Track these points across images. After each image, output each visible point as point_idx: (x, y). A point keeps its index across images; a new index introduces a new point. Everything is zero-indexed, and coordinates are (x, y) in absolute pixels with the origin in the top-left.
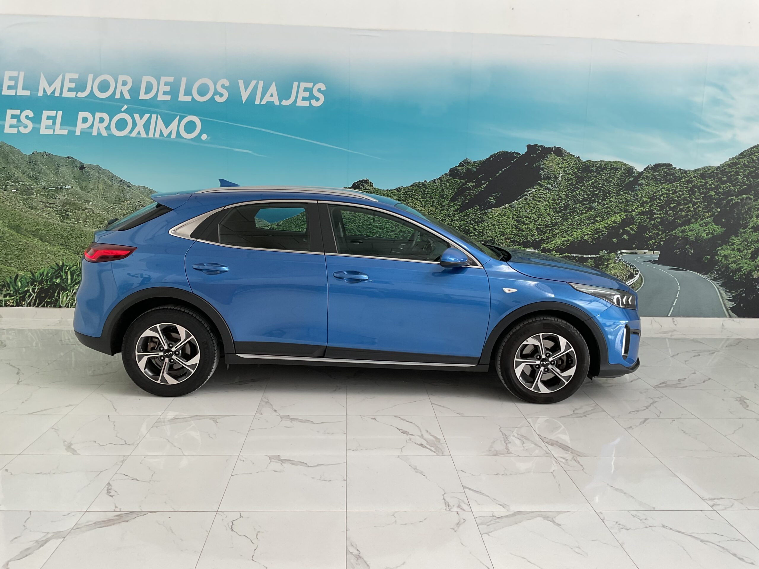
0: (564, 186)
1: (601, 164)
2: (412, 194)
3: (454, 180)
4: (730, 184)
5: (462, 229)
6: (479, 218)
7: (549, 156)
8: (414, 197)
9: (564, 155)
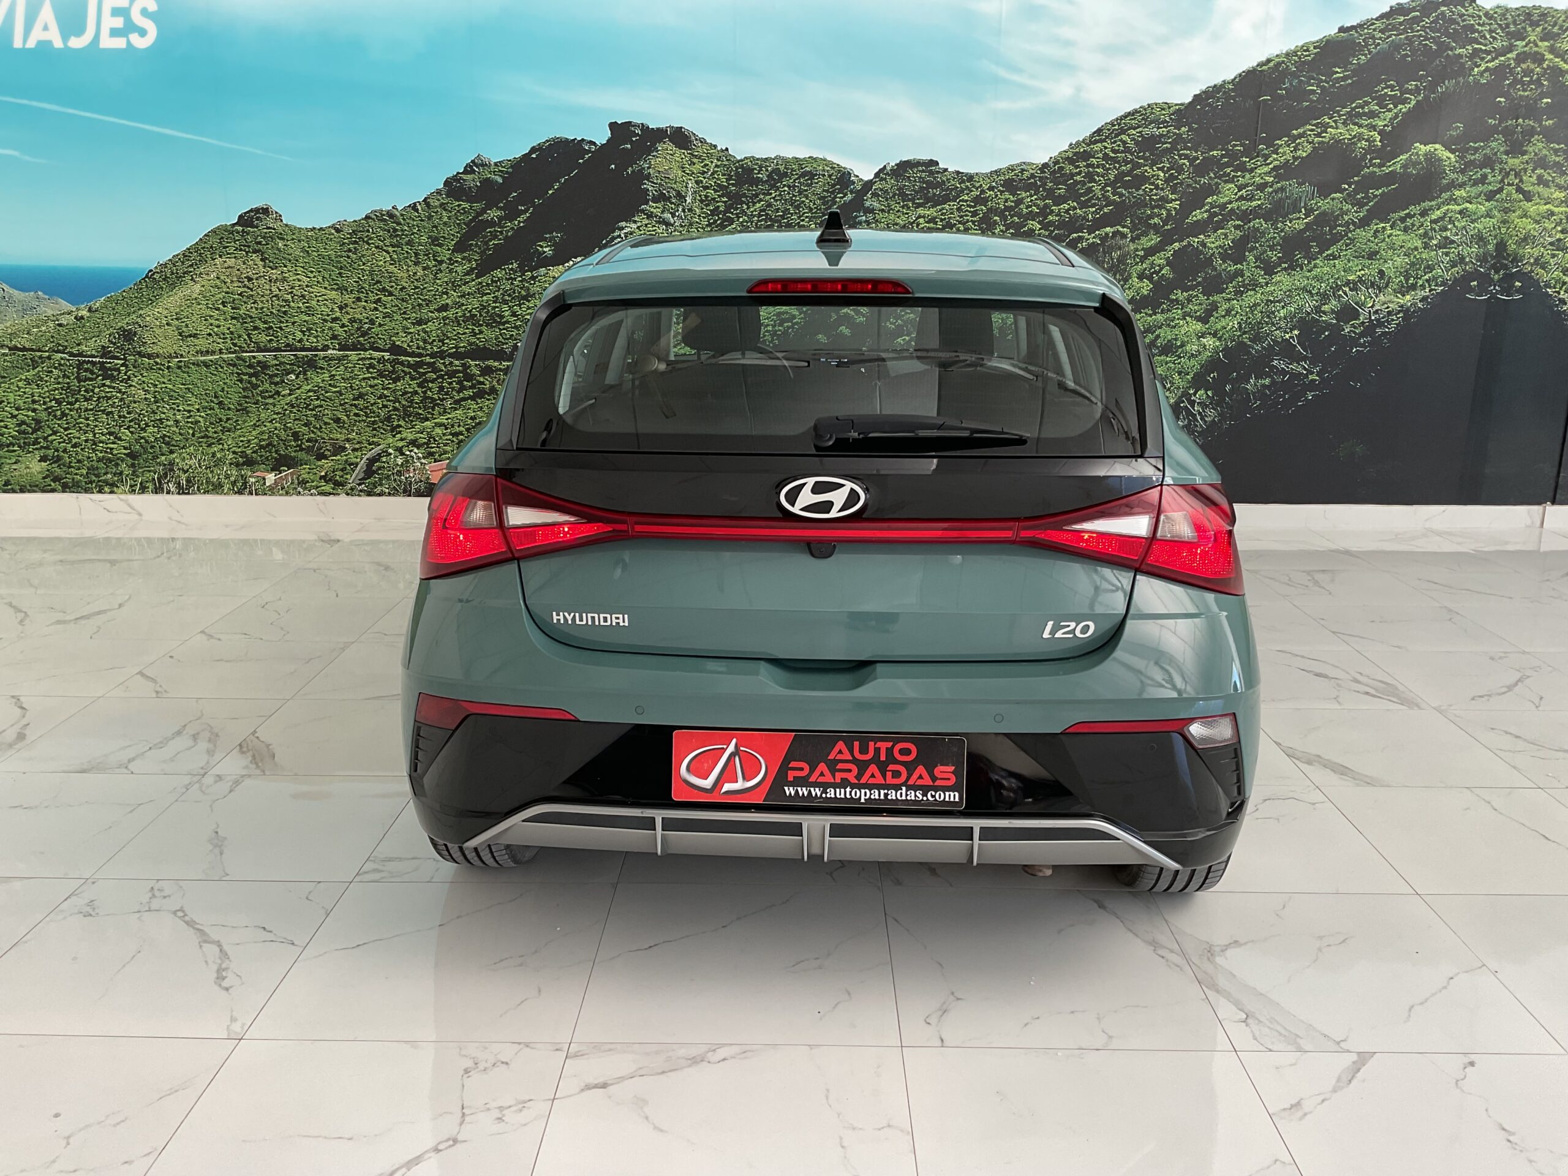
0: (699, 216)
1: (777, 164)
2: (368, 236)
3: (457, 203)
4: (1075, 204)
5: (486, 312)
6: (521, 288)
7: (659, 148)
8: (373, 243)
9: (694, 145)
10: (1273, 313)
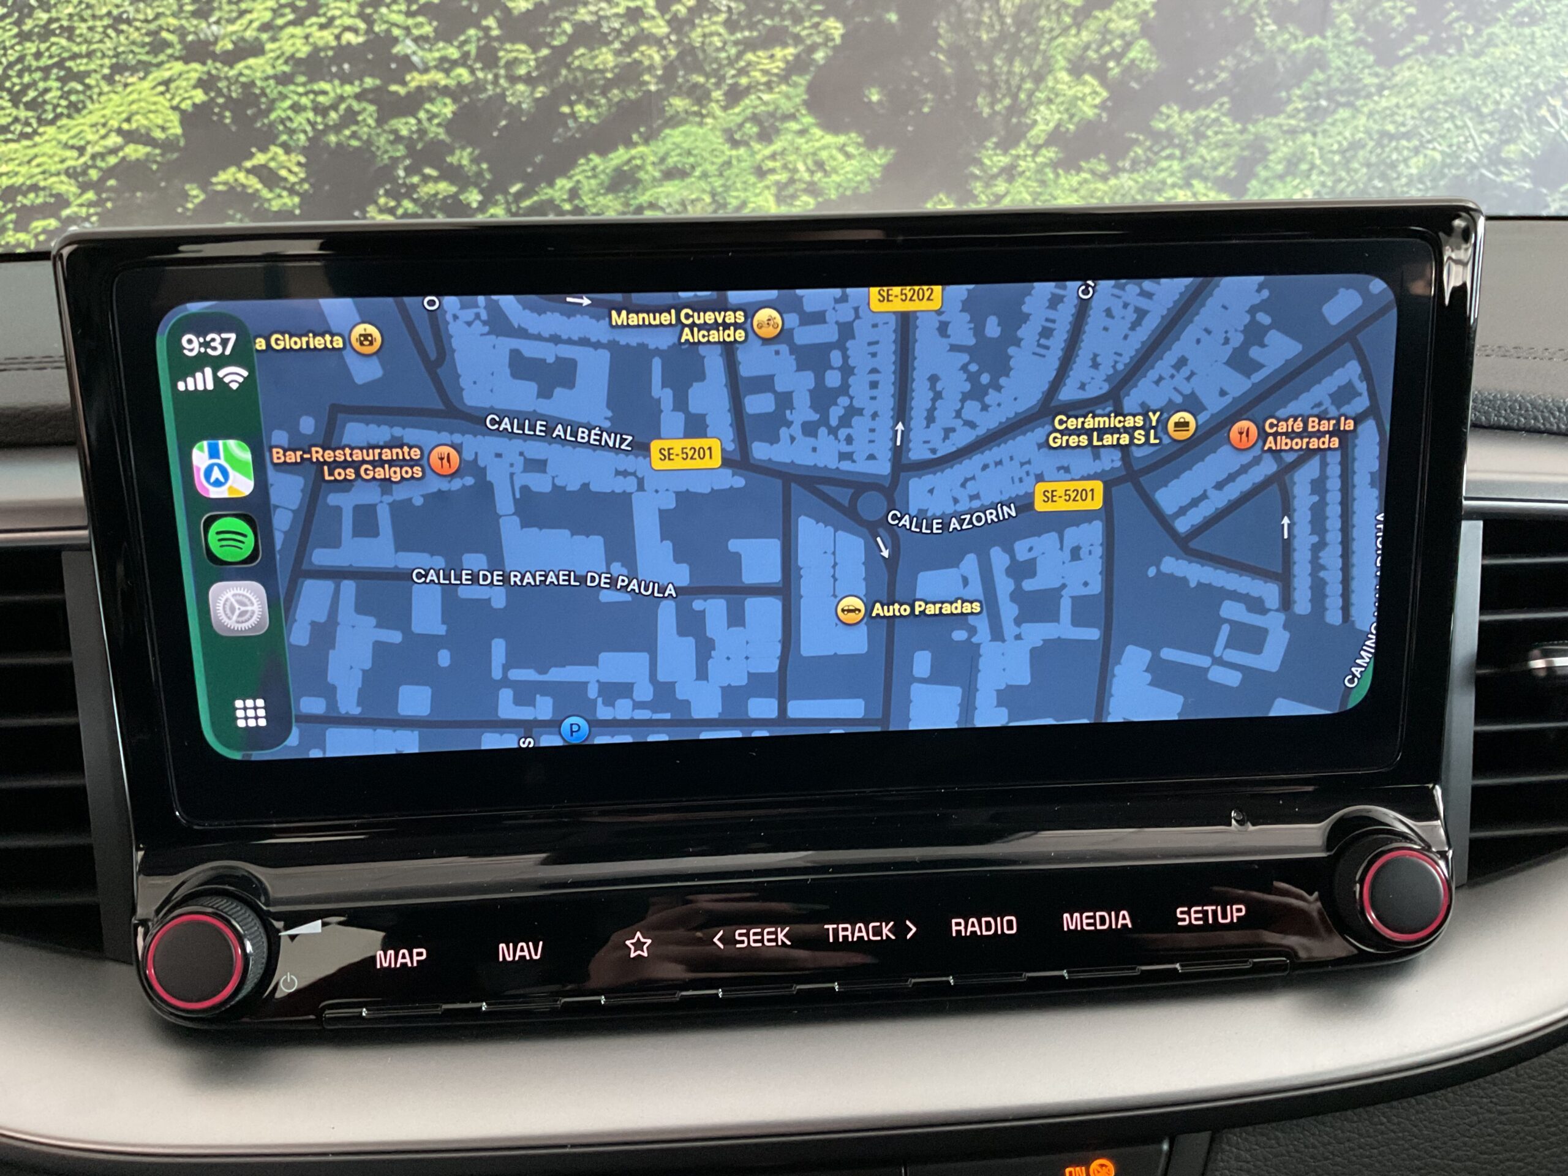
10: (1393, 166)
